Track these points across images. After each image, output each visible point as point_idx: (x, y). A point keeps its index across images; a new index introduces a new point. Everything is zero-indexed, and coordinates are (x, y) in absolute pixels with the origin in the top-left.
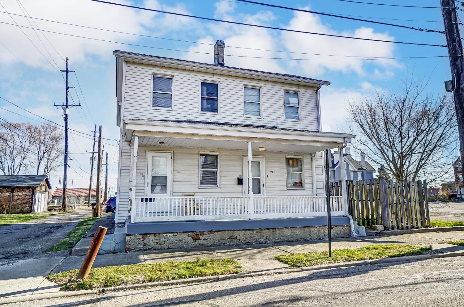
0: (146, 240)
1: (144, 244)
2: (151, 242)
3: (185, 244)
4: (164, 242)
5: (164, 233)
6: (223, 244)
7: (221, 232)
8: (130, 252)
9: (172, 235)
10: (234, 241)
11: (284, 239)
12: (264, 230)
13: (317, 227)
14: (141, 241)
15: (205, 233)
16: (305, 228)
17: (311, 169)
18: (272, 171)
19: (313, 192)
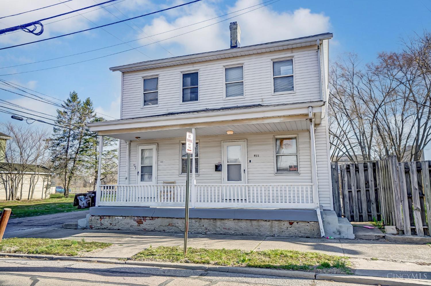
0: (102, 221)
1: (102, 224)
2: (106, 222)
3: (132, 227)
4: (116, 223)
5: (116, 216)
6: (163, 230)
7: (161, 219)
8: (92, 229)
9: (121, 218)
10: (173, 229)
11: (226, 231)
12: (203, 220)
13: (269, 221)
14: (99, 222)
15: (147, 218)
16: (252, 221)
17: (309, 149)
18: (256, 155)
19: (312, 178)
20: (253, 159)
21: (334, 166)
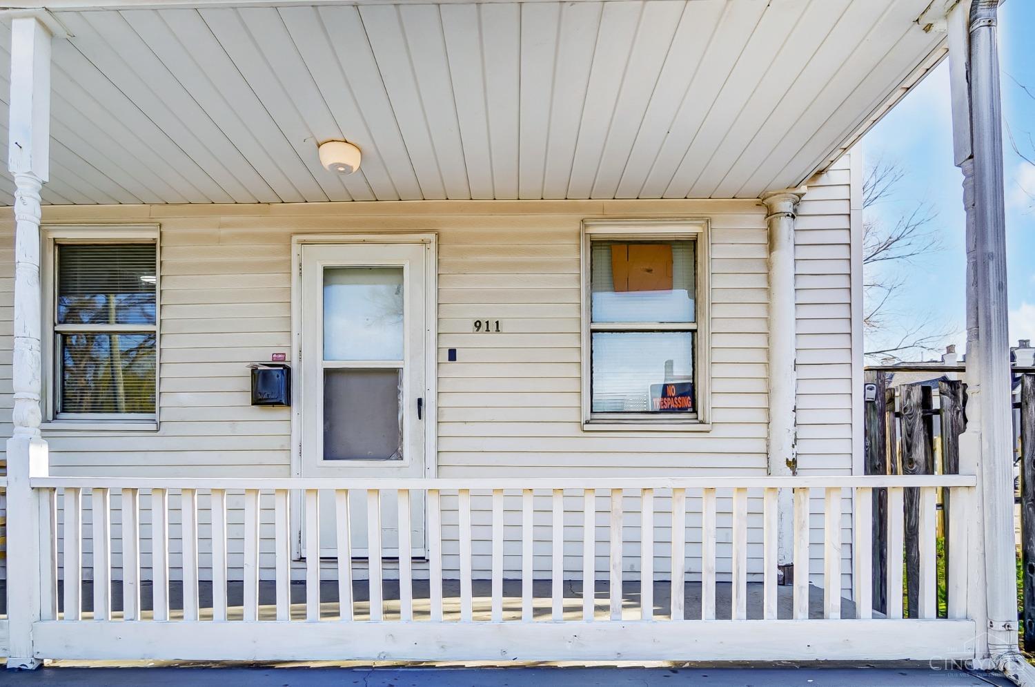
17: (762, 297)
18: (484, 326)
19: (768, 446)
20: (468, 344)
21: (871, 389)
